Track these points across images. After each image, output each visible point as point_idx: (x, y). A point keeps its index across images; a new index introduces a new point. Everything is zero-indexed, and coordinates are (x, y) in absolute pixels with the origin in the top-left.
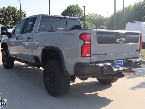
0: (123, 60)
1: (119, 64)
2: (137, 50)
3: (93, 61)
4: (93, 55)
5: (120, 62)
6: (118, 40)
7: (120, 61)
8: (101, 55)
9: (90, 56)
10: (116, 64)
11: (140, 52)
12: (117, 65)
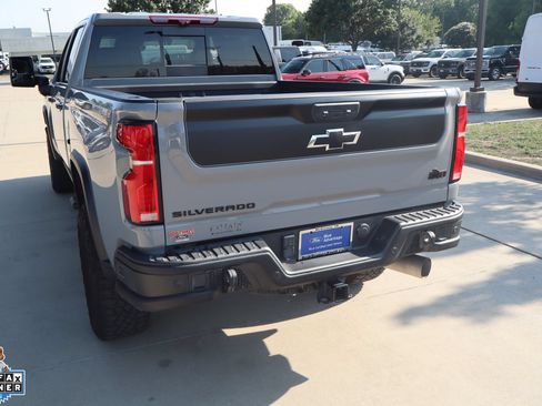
0: (352, 224)
1: (330, 242)
2: (435, 175)
3: (178, 241)
4: (177, 214)
5: (334, 233)
6: (314, 138)
7: (333, 227)
8: (220, 213)
9: (161, 222)
10: (315, 240)
11: (451, 181)
12: (322, 243)
